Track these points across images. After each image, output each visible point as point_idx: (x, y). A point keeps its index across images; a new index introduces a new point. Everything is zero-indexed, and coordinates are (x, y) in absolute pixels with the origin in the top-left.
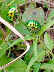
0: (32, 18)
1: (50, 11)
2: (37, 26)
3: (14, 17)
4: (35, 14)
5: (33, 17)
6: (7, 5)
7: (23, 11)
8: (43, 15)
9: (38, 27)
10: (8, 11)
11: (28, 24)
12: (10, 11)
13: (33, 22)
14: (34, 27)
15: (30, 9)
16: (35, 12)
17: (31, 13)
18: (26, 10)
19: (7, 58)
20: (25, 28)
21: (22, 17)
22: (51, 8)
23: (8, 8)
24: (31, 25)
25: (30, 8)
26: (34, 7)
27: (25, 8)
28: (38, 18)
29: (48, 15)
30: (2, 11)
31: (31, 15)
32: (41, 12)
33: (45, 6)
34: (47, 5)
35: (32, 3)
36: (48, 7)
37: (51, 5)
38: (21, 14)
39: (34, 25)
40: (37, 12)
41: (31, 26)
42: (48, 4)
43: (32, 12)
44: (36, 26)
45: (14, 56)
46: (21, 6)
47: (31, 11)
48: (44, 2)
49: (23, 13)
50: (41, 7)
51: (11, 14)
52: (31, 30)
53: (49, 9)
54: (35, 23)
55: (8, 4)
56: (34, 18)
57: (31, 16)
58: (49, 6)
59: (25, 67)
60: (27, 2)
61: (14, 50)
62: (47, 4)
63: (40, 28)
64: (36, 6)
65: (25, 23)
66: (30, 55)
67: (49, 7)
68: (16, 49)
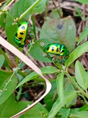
0: (55, 34)
1: (85, 22)
2: (63, 51)
3: (26, 39)
4: (60, 27)
5: (57, 32)
6: (15, 20)
7: (41, 22)
8: (73, 29)
9: (64, 54)
10: (16, 29)
11: (48, 49)
12: (20, 30)
13: (57, 46)
14: (58, 53)
15: (52, 20)
16: (61, 23)
17: (55, 26)
18: (46, 20)
19: (16, 100)
20: (44, 55)
21: (39, 32)
22: (86, 16)
23: (16, 24)
24: (53, 50)
25: (52, 18)
26: (59, 16)
27: (45, 18)
28: (66, 33)
29: (82, 28)
30: (8, 25)
31: (54, 30)
32: (71, 25)
33: (77, 13)
34: (80, 13)
35: (56, 10)
36: (82, 16)
37: (86, 12)
38: (38, 27)
39: (57, 50)
40: (63, 24)
41: (53, 52)
42: (82, 10)
43: (56, 24)
44: (61, 51)
45: (27, 96)
46: (38, 15)
47: (53, 22)
48: (75, 7)
49: (41, 25)
50: (70, 17)
51: (22, 34)
52: (53, 59)
53: (83, 19)
54: (59, 47)
55: (17, 19)
56: (59, 34)
57: (55, 32)
58: (83, 13)
59: (44, 116)
60: (48, 8)
61: (28, 86)
62: (80, 11)
63: (68, 55)
64: (62, 14)
65: (44, 47)
66: (54, 94)
67: (84, 16)
68: (31, 85)
